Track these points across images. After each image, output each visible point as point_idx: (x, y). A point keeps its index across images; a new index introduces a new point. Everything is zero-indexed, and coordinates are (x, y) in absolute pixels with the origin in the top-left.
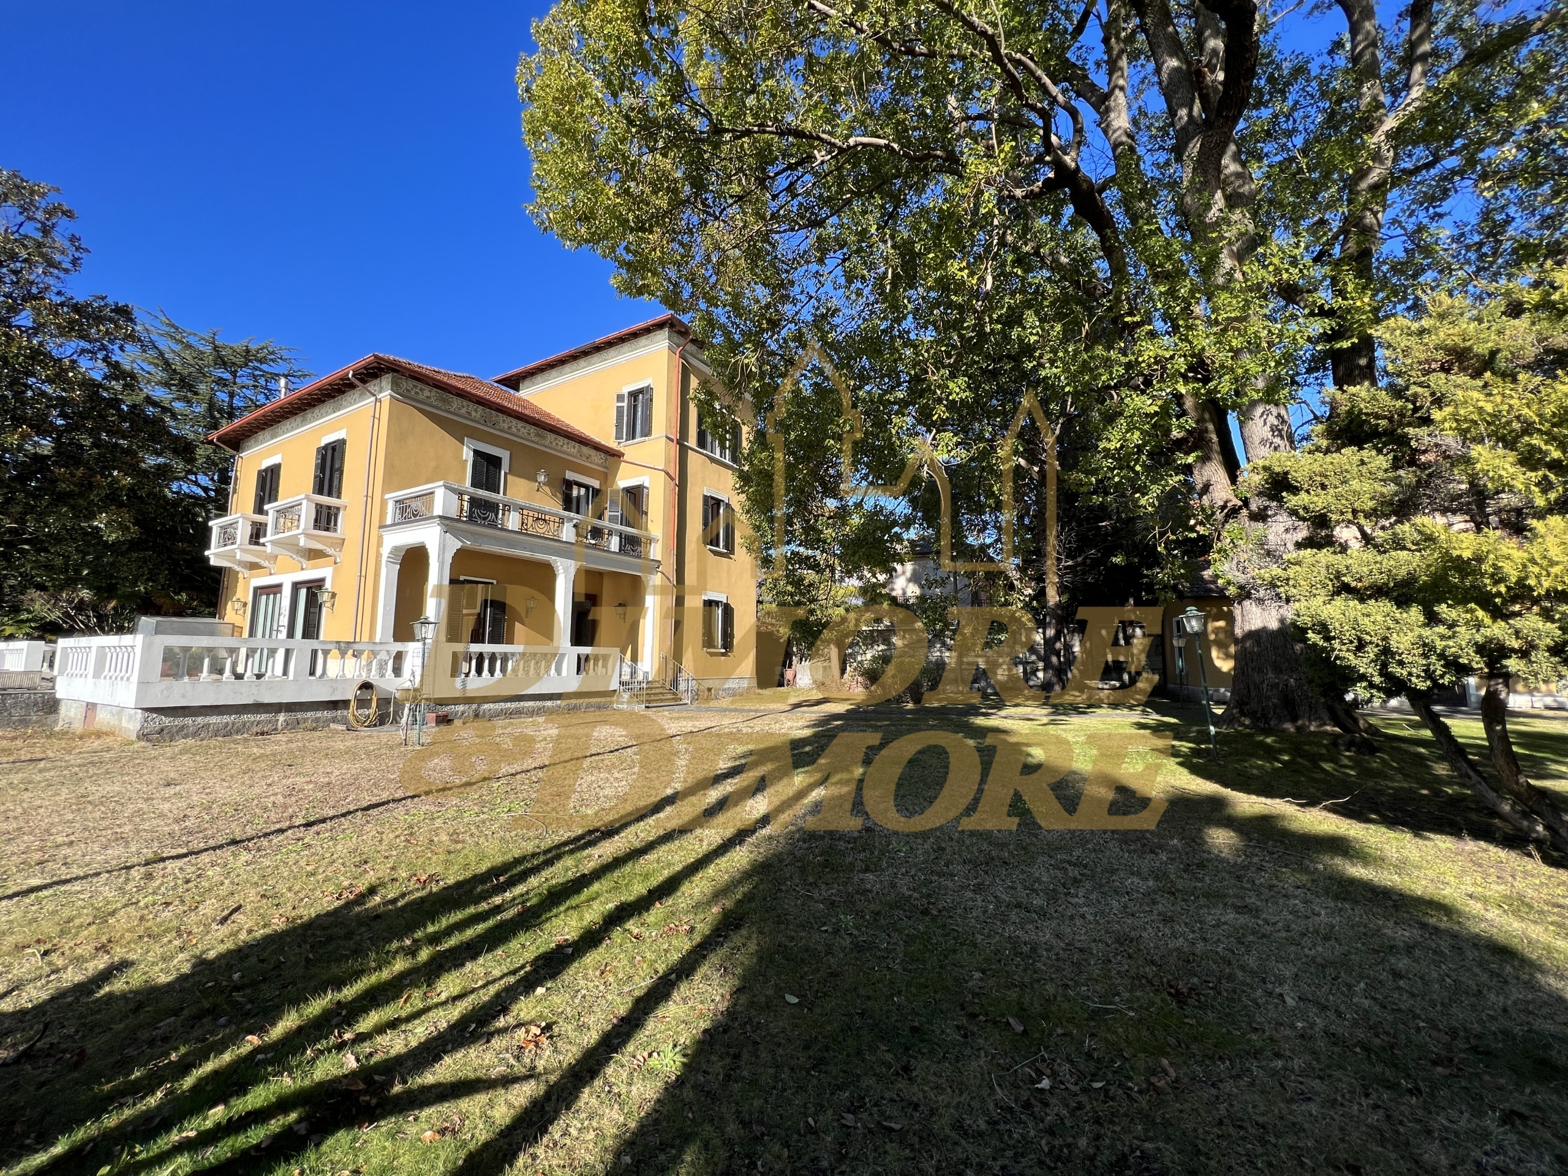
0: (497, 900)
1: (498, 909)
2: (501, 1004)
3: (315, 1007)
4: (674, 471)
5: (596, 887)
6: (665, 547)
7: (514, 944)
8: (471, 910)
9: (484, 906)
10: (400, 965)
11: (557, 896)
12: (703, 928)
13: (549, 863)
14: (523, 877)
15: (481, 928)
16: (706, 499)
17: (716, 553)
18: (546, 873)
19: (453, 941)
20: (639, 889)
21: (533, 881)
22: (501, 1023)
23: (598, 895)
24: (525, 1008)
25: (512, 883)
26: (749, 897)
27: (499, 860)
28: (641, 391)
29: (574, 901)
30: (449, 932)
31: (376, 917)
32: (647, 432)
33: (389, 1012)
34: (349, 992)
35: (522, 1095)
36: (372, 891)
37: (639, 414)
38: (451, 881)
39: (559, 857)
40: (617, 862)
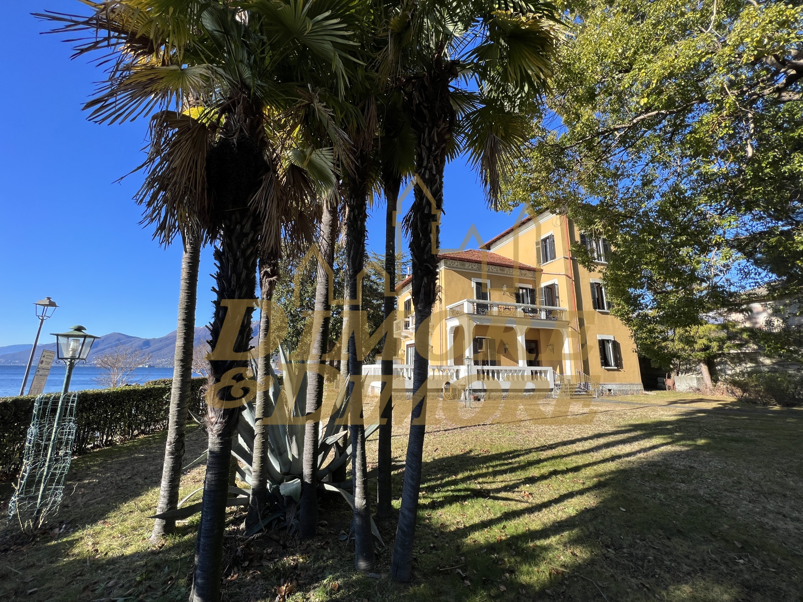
0: (510, 461)
1: (511, 463)
2: (516, 486)
3: (467, 474)
5: (545, 463)
7: (518, 473)
8: (502, 462)
9: (506, 462)
10: (484, 471)
11: (530, 464)
12: (589, 484)
13: (527, 453)
14: (518, 456)
15: (506, 467)
16: (592, 285)
17: (603, 313)
18: (526, 456)
19: (498, 469)
20: (562, 467)
21: (522, 458)
22: (516, 489)
23: (546, 466)
24: (522, 488)
25: (514, 457)
26: (612, 479)
27: (509, 450)
28: (548, 238)
29: (537, 466)
30: (497, 466)
31: (473, 458)
32: (554, 257)
33: (484, 480)
34: (473, 473)
35: (525, 505)
36: (471, 451)
37: (548, 250)
38: (494, 453)
39: (531, 452)
40: (554, 458)
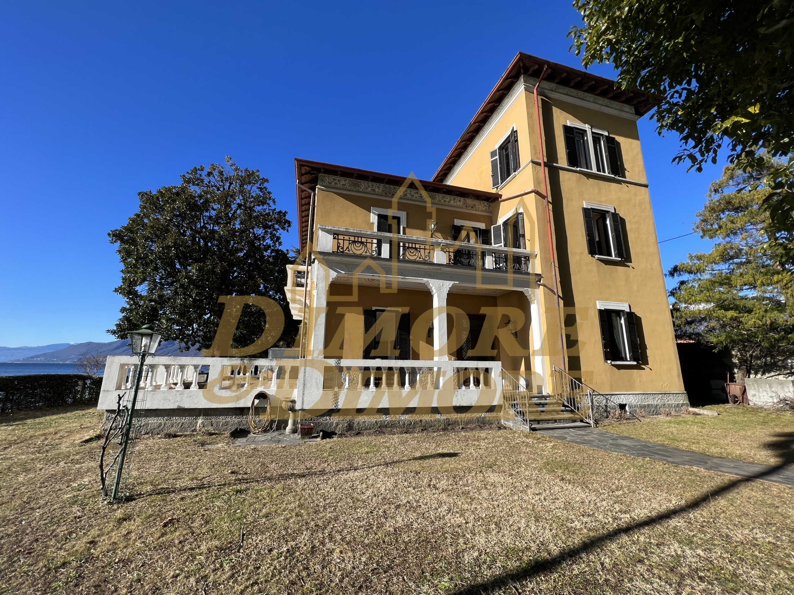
4: (545, 189)
6: (544, 261)
16: (587, 212)
17: (607, 262)
28: (508, 140)
32: (517, 167)
